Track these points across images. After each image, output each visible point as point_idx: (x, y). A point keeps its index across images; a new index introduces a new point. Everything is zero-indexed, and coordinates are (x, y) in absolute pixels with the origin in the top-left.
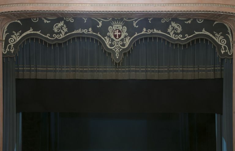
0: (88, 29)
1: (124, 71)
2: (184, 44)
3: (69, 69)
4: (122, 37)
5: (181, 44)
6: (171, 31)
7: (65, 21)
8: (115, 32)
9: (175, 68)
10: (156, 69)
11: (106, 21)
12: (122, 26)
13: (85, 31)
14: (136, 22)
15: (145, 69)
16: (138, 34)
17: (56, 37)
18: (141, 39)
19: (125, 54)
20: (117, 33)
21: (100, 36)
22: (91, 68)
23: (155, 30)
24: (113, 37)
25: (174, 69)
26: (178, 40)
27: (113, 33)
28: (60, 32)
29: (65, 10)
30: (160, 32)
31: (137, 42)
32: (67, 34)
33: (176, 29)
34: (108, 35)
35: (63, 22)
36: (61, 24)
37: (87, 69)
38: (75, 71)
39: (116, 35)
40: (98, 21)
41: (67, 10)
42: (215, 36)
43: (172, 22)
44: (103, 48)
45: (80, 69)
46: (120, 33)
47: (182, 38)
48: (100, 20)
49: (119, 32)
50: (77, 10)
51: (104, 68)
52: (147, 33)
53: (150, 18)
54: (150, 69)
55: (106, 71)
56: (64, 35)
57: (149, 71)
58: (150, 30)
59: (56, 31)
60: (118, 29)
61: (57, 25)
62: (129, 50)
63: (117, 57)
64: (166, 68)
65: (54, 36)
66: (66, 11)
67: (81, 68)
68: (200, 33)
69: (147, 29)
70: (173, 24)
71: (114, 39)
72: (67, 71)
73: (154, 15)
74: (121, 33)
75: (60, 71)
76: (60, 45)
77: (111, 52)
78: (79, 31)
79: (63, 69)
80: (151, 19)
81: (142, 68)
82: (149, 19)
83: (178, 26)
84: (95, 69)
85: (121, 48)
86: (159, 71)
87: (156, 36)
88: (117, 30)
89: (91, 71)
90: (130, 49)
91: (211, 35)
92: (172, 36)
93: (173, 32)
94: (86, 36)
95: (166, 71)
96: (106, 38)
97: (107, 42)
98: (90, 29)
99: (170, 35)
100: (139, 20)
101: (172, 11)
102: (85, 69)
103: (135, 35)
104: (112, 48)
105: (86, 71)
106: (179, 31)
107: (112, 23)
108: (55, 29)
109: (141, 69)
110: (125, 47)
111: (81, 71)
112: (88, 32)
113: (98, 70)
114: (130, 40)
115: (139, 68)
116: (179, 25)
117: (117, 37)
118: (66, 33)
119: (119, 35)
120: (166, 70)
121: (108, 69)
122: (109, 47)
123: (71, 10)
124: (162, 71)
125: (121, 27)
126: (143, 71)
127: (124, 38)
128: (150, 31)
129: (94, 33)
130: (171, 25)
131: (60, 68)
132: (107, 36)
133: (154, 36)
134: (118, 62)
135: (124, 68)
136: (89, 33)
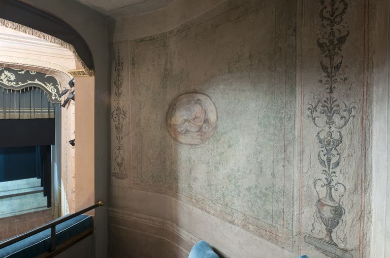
2: (17, 90)
5: (15, 89)
6: (4, 78)
25: (10, 110)
26: (12, 86)
33: (9, 77)
42: (46, 86)
43: (5, 71)
47: (15, 85)
68: (34, 82)
70: (6, 73)
91: (43, 85)
92: (5, 82)
93: (6, 79)
99: (3, 82)
106: (12, 79)
116: (12, 74)
130: (4, 73)
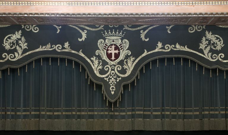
0: (63, 45)
1: (123, 117)
2: (227, 69)
3: (28, 113)
4: (121, 57)
5: (223, 69)
6: (206, 47)
7: (23, 30)
8: (109, 49)
9: (212, 110)
10: (180, 113)
11: (94, 30)
12: (122, 39)
13: (58, 48)
14: (146, 32)
15: (159, 113)
16: (149, 53)
17: (8, 57)
18: (154, 62)
19: (125, 87)
20: (113, 51)
21: (83, 55)
22: (67, 111)
23: (178, 46)
24: (105, 57)
25: (211, 112)
26: (218, 62)
27: (105, 51)
28: (15, 50)
29: (23, 12)
30: (186, 49)
31: (147, 65)
32: (27, 54)
33: (213, 44)
34: (97, 54)
35: (20, 32)
36: (17, 35)
37: (60, 113)
38: (38, 116)
39: (111, 54)
40: (81, 31)
41: (28, 12)
43: (207, 32)
44: (88, 76)
45: (48, 113)
46: (117, 52)
47: (224, 59)
48: (83, 29)
49: (115, 49)
50: (44, 12)
51: (90, 111)
52: (164, 50)
53: (169, 26)
54: (168, 113)
55: (92, 117)
56: (22, 54)
57: (168, 116)
58: (169, 46)
59: (7, 47)
60: (115, 45)
61: (9, 38)
62: (132, 80)
63: (113, 93)
64: (196, 111)
65: (4, 57)
66: (26, 14)
67: (50, 111)
69: (164, 45)
70: (209, 35)
71: (108, 60)
72: (25, 117)
73: (176, 19)
74: (119, 50)
75: (13, 117)
76: (14, 71)
77: (102, 84)
78: (48, 48)
79: (18, 113)
80: (171, 27)
81: (155, 111)
82: (167, 27)
83: (217, 38)
84: (74, 113)
85: (119, 77)
86: (184, 117)
87: (180, 56)
88: (112, 45)
89: (67, 117)
90: (134, 78)
92: (207, 55)
93: (208, 48)
94: (59, 56)
95: (196, 117)
96: (94, 59)
97: (96, 66)
98: (67, 45)
99: (204, 55)
100: (150, 28)
101: (206, 14)
102: (56, 113)
103: (144, 55)
104: (104, 76)
105: (58, 117)
106: (219, 48)
107: (104, 33)
108: (7, 44)
109: (155, 113)
110: (126, 75)
111: (50, 117)
112: (62, 49)
113: (78, 115)
114: (135, 63)
115: (149, 111)
116: (218, 36)
117: (113, 58)
118: (25, 51)
119: (115, 54)
120: (196, 115)
121: (96, 113)
122: (98, 75)
123: (33, 12)
124: (190, 117)
125: (120, 41)
126: (156, 117)
127: (125, 59)
128: (169, 48)
129: (73, 52)
130: (205, 37)
131: (12, 111)
132: (96, 56)
133: (176, 56)
134: (113, 101)
135: (124, 111)
136: (64, 50)
